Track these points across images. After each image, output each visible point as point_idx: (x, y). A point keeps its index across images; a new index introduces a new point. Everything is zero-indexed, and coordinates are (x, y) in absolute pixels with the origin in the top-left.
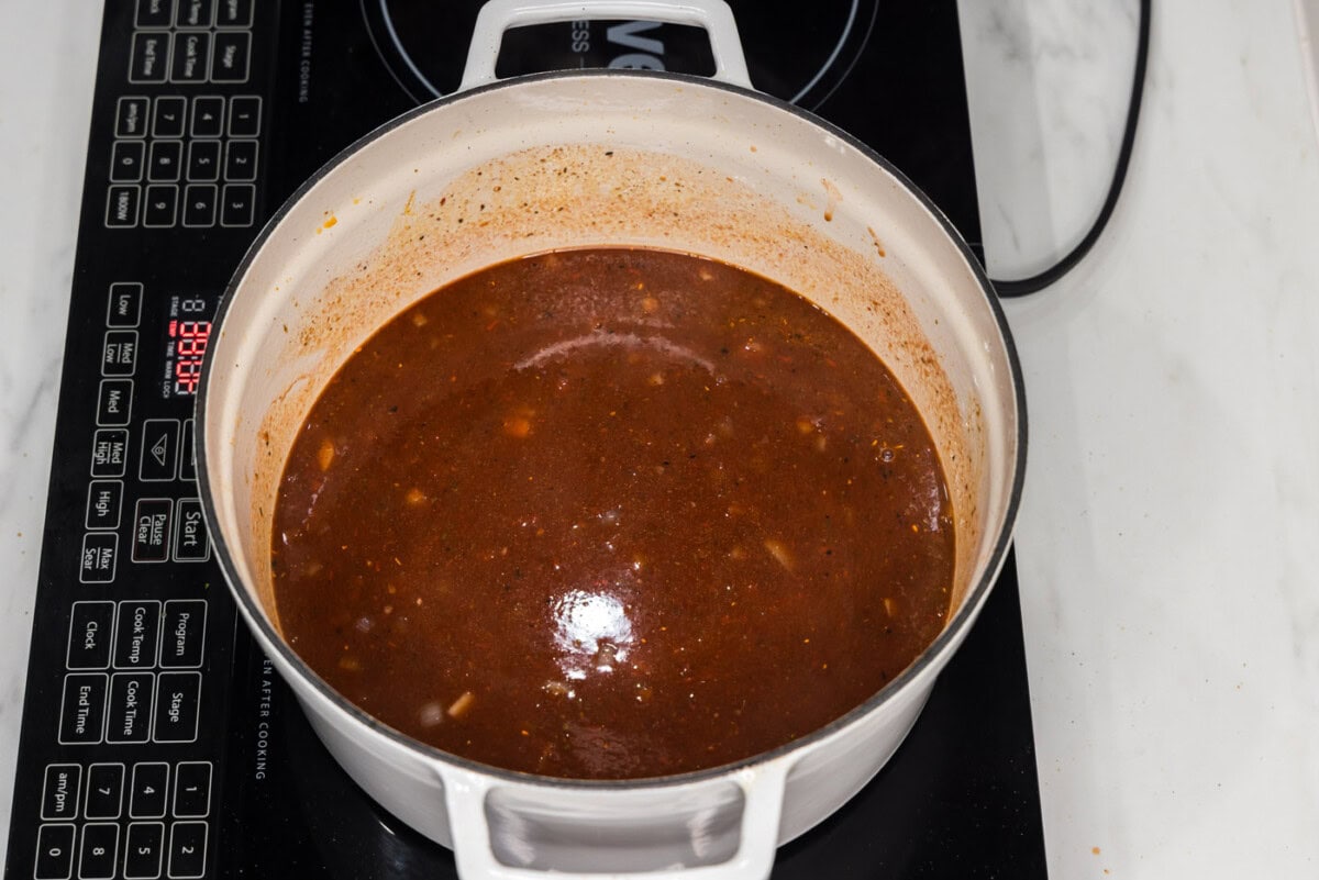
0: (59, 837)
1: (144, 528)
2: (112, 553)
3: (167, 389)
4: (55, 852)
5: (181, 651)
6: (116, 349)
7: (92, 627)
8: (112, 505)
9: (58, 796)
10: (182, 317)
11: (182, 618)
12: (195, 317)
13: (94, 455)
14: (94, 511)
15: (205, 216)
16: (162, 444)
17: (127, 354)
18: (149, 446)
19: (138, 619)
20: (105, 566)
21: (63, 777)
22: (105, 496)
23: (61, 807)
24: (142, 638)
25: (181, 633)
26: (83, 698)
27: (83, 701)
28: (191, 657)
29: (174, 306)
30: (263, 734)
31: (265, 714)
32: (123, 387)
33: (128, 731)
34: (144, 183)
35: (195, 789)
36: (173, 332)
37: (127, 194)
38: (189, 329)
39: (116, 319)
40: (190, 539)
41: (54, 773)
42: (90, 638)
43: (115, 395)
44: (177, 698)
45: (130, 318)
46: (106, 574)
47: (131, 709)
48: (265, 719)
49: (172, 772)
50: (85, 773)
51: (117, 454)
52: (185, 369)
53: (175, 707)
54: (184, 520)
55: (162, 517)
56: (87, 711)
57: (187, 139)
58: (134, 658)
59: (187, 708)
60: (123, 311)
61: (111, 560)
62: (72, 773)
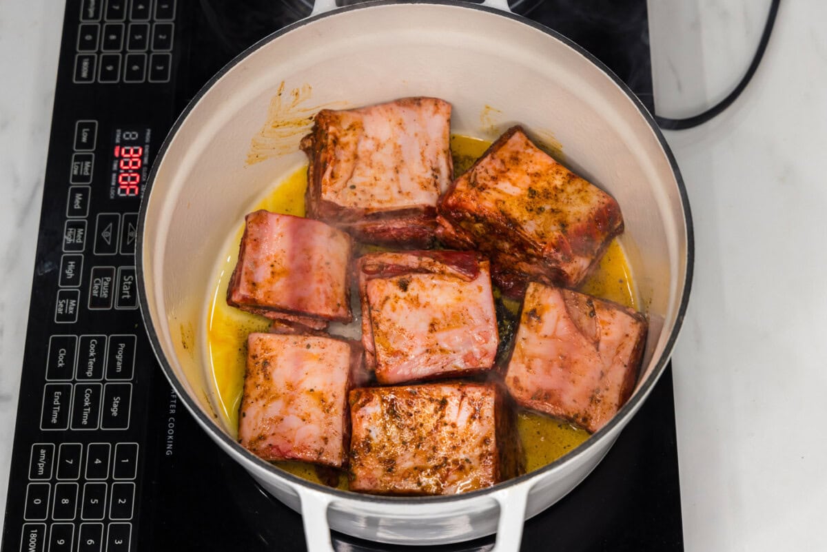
0: (40, 491)
1: (96, 286)
2: (76, 303)
3: (112, 192)
4: (37, 502)
5: (119, 369)
6: (79, 165)
7: (63, 352)
8: (76, 271)
9: (40, 464)
10: (123, 143)
11: (120, 347)
12: (131, 143)
13: (65, 237)
14: (64, 275)
15: (138, 75)
16: (108, 230)
17: (86, 169)
18: (101, 230)
19: (92, 347)
20: (71, 312)
21: (43, 452)
22: (72, 265)
23: (41, 472)
24: (94, 360)
25: (119, 357)
26: (56, 400)
27: (56, 402)
28: (126, 373)
29: (118, 136)
30: (171, 425)
31: (173, 411)
32: (84, 191)
33: (85, 422)
34: (99, 53)
35: (127, 461)
36: (117, 154)
37: (88, 60)
38: (127, 152)
39: (80, 145)
40: (126, 294)
41: (37, 449)
42: (61, 360)
43: (78, 197)
44: (116, 400)
45: (88, 145)
46: (72, 317)
47: (87, 407)
48: (172, 415)
49: (113, 449)
50: (58, 449)
51: (79, 236)
52: (125, 179)
53: (115, 406)
54: (122, 281)
55: (108, 279)
56: (58, 408)
57: (127, 22)
58: (89, 373)
59: (123, 407)
60: (84, 140)
61: (75, 307)
62: (49, 450)
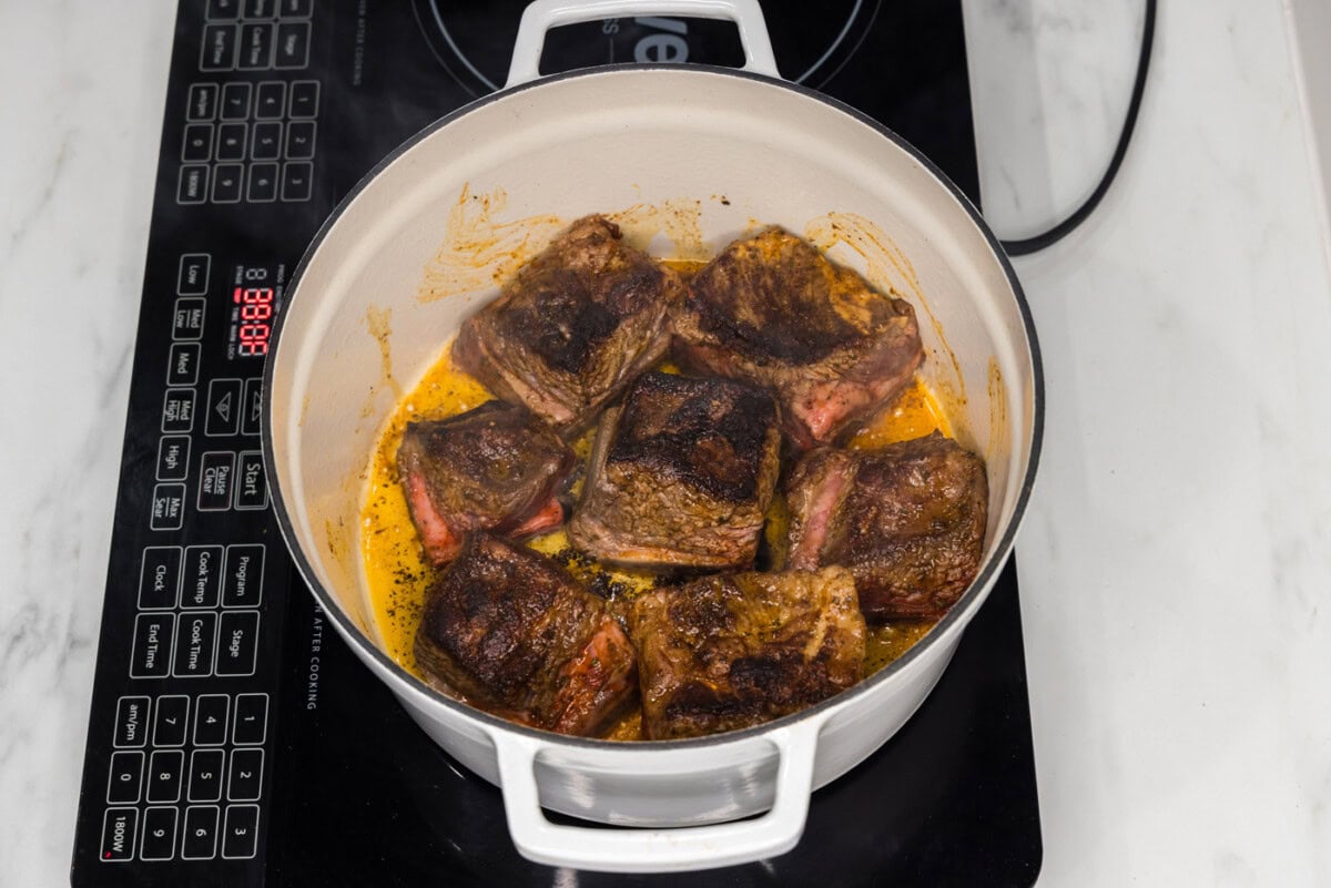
0: (130, 763)
1: (209, 479)
2: (180, 502)
3: (231, 351)
4: (126, 777)
5: (241, 591)
6: (185, 315)
7: (161, 570)
8: (181, 458)
9: (129, 725)
10: (246, 284)
11: (242, 561)
12: (258, 284)
13: (165, 412)
14: (164, 464)
15: (268, 191)
16: (226, 402)
17: (195, 319)
18: (214, 404)
19: (203, 563)
20: (173, 515)
21: (134, 708)
22: (174, 450)
23: (131, 736)
24: (206, 580)
25: (241, 575)
26: (152, 636)
27: (153, 638)
28: (250, 597)
29: (239, 274)
30: (315, 668)
31: (316, 649)
32: (191, 350)
33: (193, 666)
34: (213, 163)
35: (253, 718)
36: (237, 299)
37: (196, 172)
38: (252, 296)
39: (187, 288)
40: (251, 489)
41: (126, 705)
42: (159, 580)
43: (184, 357)
44: (237, 635)
45: (198, 287)
46: (174, 522)
47: (196, 645)
48: (316, 654)
49: (232, 703)
50: (155, 704)
51: (185, 411)
52: (248, 332)
53: (236, 643)
54: (245, 471)
55: (225, 468)
56: (156, 647)
57: (251, 121)
58: (199, 598)
59: (246, 645)
60: (192, 280)
61: (179, 509)
62: (142, 705)
